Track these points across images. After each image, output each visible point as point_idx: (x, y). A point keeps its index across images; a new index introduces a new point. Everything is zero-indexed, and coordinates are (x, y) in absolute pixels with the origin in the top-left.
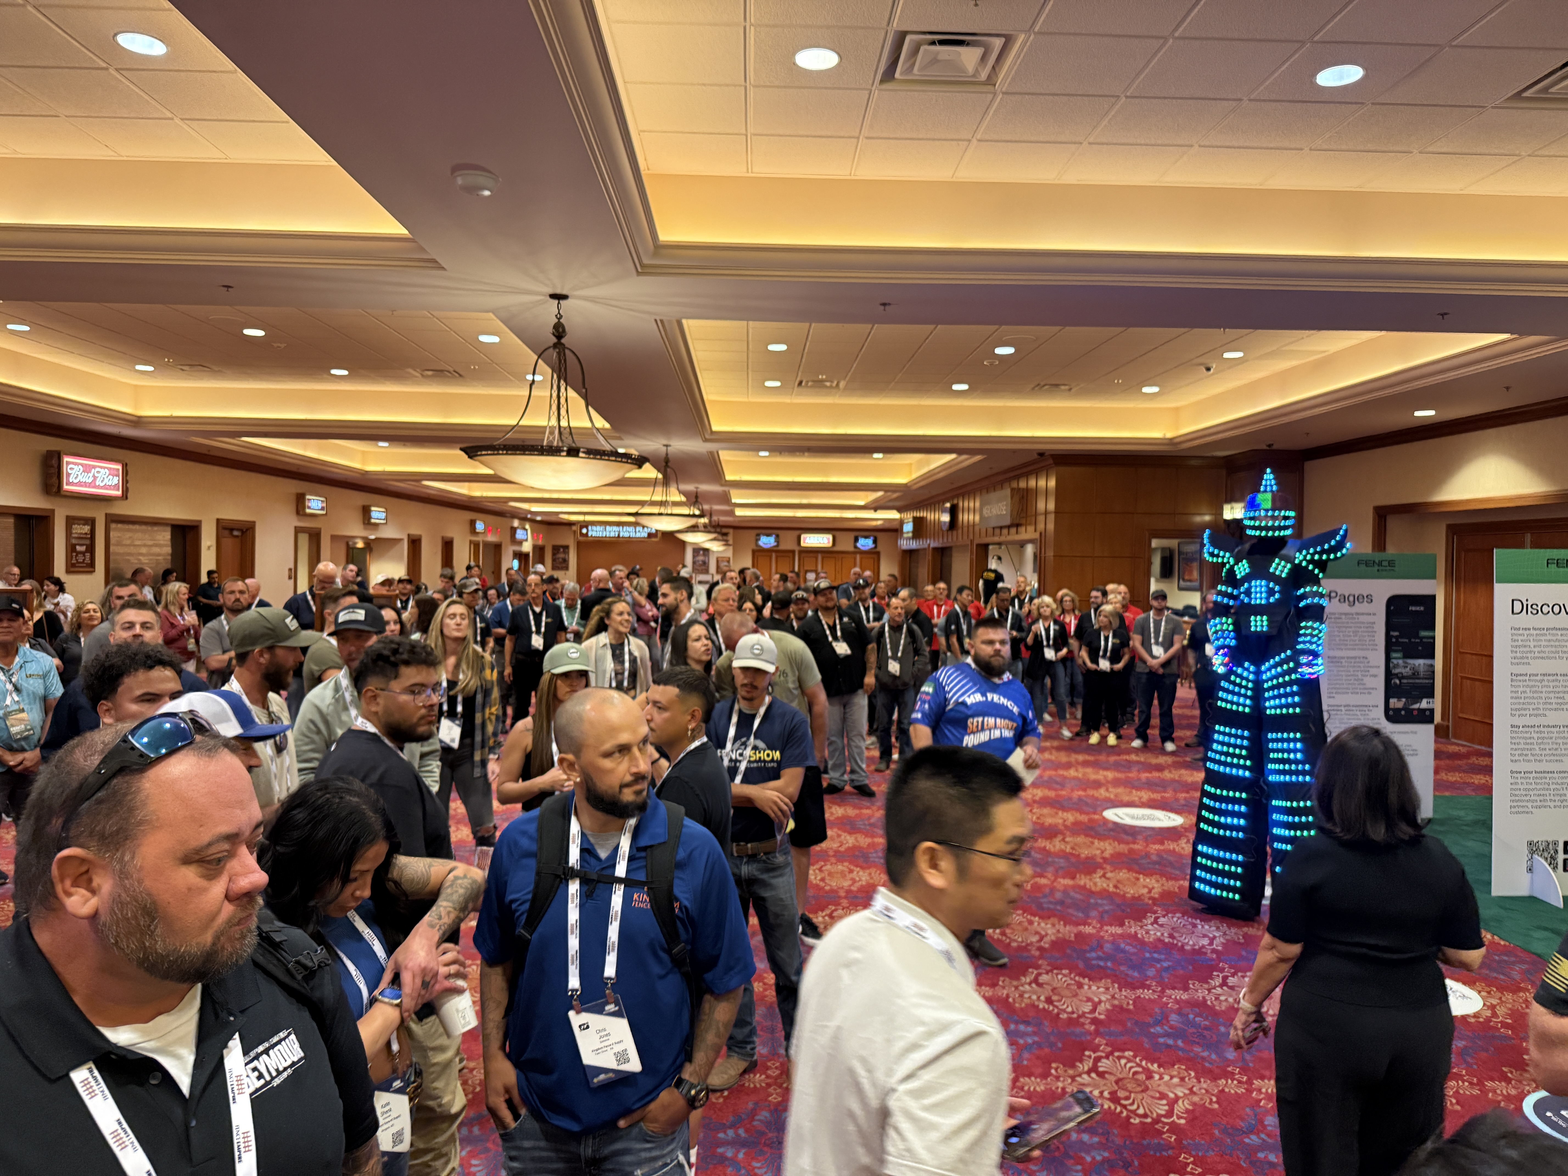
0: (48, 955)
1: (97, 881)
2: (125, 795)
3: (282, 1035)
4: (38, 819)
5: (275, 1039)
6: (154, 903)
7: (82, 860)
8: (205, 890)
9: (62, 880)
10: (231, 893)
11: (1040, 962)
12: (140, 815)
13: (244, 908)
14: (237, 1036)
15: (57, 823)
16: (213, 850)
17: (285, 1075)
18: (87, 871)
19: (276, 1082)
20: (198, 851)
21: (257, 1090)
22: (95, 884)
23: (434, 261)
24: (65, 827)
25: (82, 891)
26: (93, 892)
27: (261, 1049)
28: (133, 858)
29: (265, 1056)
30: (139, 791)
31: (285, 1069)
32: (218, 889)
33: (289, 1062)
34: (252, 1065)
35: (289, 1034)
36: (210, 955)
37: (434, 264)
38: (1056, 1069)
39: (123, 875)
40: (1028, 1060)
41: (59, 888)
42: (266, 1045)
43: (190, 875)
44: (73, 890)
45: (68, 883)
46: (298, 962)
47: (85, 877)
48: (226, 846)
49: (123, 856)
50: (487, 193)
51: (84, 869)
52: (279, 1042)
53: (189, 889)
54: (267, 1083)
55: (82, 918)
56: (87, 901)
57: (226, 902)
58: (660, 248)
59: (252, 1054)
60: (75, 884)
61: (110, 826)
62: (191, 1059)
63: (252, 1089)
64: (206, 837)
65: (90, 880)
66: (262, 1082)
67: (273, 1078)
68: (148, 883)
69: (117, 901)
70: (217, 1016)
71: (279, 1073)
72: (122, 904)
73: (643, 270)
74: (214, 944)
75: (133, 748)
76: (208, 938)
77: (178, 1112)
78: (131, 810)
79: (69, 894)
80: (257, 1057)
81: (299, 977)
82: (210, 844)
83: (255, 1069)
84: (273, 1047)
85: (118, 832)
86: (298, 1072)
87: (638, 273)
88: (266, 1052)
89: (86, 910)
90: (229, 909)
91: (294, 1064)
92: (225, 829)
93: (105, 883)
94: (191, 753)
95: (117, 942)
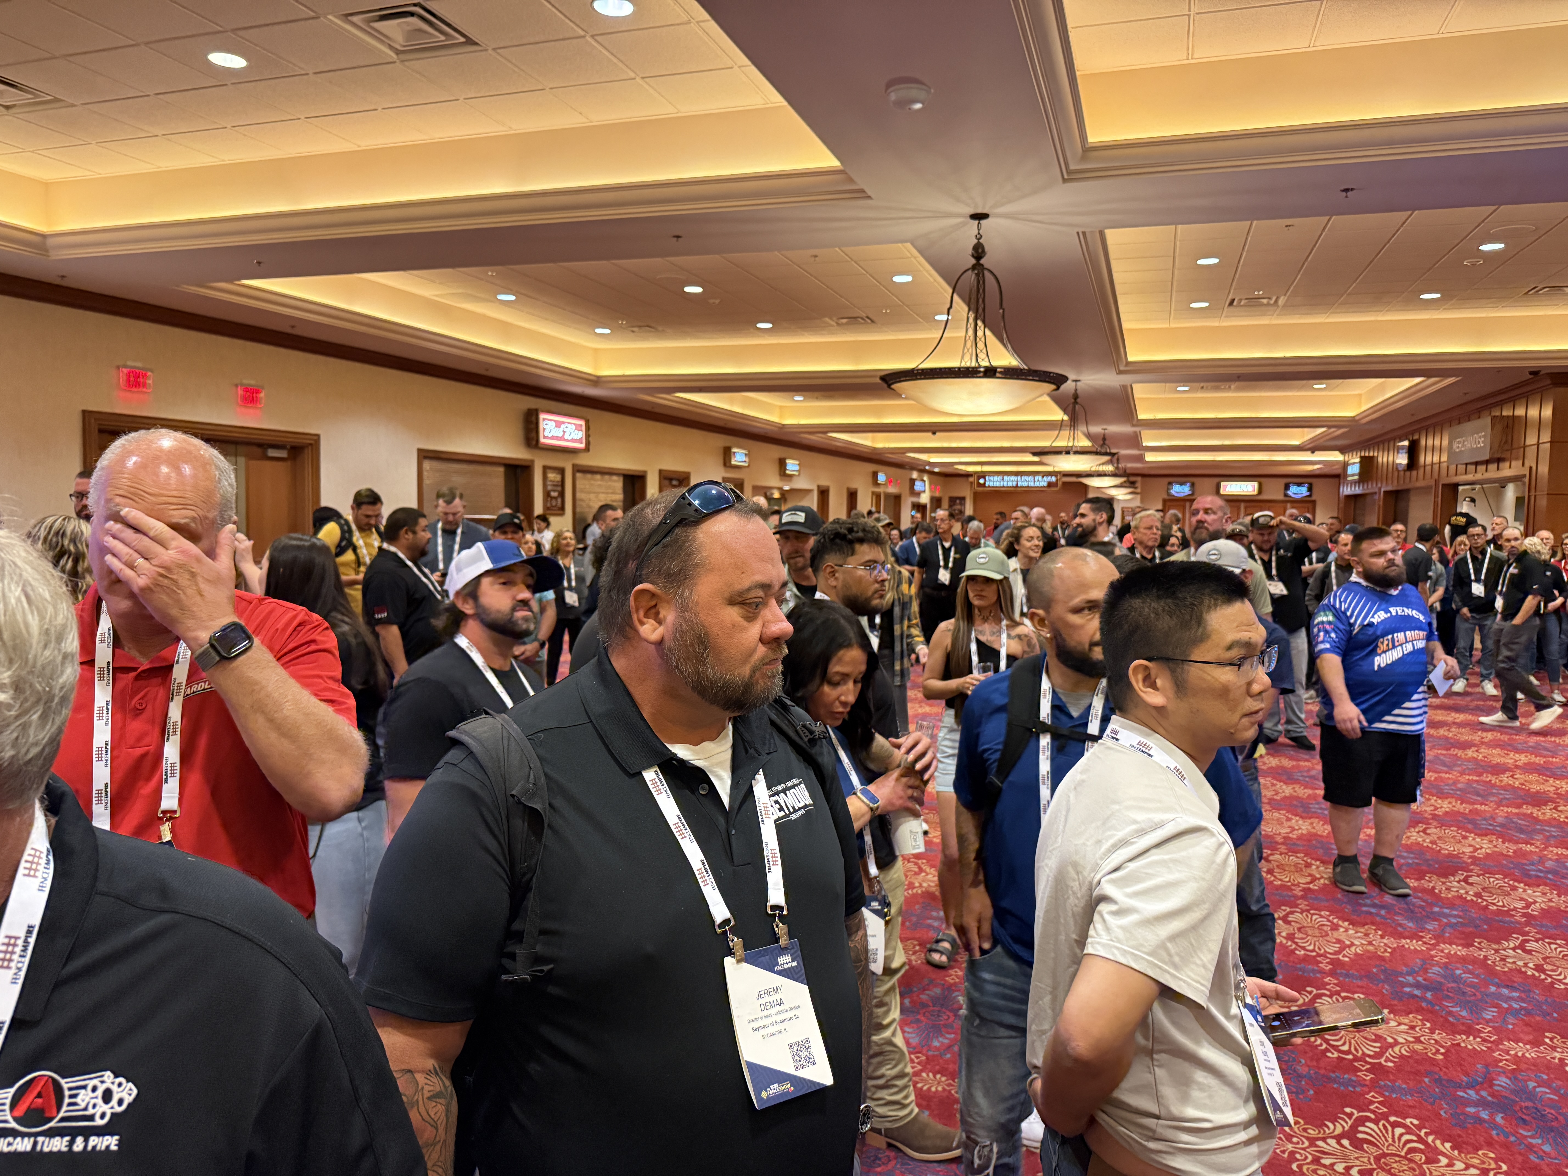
0: (623, 678)
1: (663, 613)
2: (684, 542)
3: (796, 781)
4: (618, 563)
5: (790, 784)
6: (706, 634)
7: (653, 595)
8: (745, 629)
9: (637, 611)
10: (764, 636)
11: (1527, 929)
12: (697, 558)
13: (774, 651)
14: (761, 772)
15: (632, 565)
16: (752, 594)
17: (800, 813)
18: (655, 606)
19: (794, 817)
20: (740, 594)
21: (779, 819)
22: (661, 616)
23: (863, 191)
24: (639, 568)
25: (652, 621)
26: (660, 623)
27: (779, 788)
28: (691, 594)
29: (782, 795)
30: (694, 539)
31: (800, 809)
32: (754, 630)
33: (801, 805)
34: (775, 798)
35: (800, 783)
36: (748, 686)
37: (862, 194)
38: (1551, 1039)
39: (683, 608)
40: (1513, 1024)
41: (635, 617)
42: (783, 786)
43: (733, 614)
44: (645, 620)
45: (642, 613)
46: (804, 726)
47: (653, 611)
48: (761, 593)
49: (683, 592)
50: (918, 106)
51: (653, 603)
52: (793, 787)
53: (734, 626)
54: (786, 816)
55: (652, 643)
56: (655, 629)
57: (760, 645)
58: (1088, 150)
59: (774, 789)
60: (646, 615)
61: (674, 566)
62: (729, 782)
63: (776, 817)
64: (746, 583)
65: (658, 613)
66: (782, 814)
67: (791, 813)
68: (702, 616)
69: (679, 632)
70: (747, 752)
71: (795, 811)
72: (683, 633)
73: (1070, 176)
74: (751, 677)
75: (690, 504)
76: (746, 670)
77: (722, 821)
78: (689, 555)
79: (642, 623)
80: (777, 793)
81: (806, 739)
82: (749, 589)
83: (777, 802)
84: (789, 789)
85: (680, 571)
86: (809, 815)
87: (1065, 180)
88: (784, 791)
89: (655, 636)
90: (762, 650)
91: (806, 806)
92: (759, 578)
93: (670, 615)
94: (733, 513)
95: (677, 667)
